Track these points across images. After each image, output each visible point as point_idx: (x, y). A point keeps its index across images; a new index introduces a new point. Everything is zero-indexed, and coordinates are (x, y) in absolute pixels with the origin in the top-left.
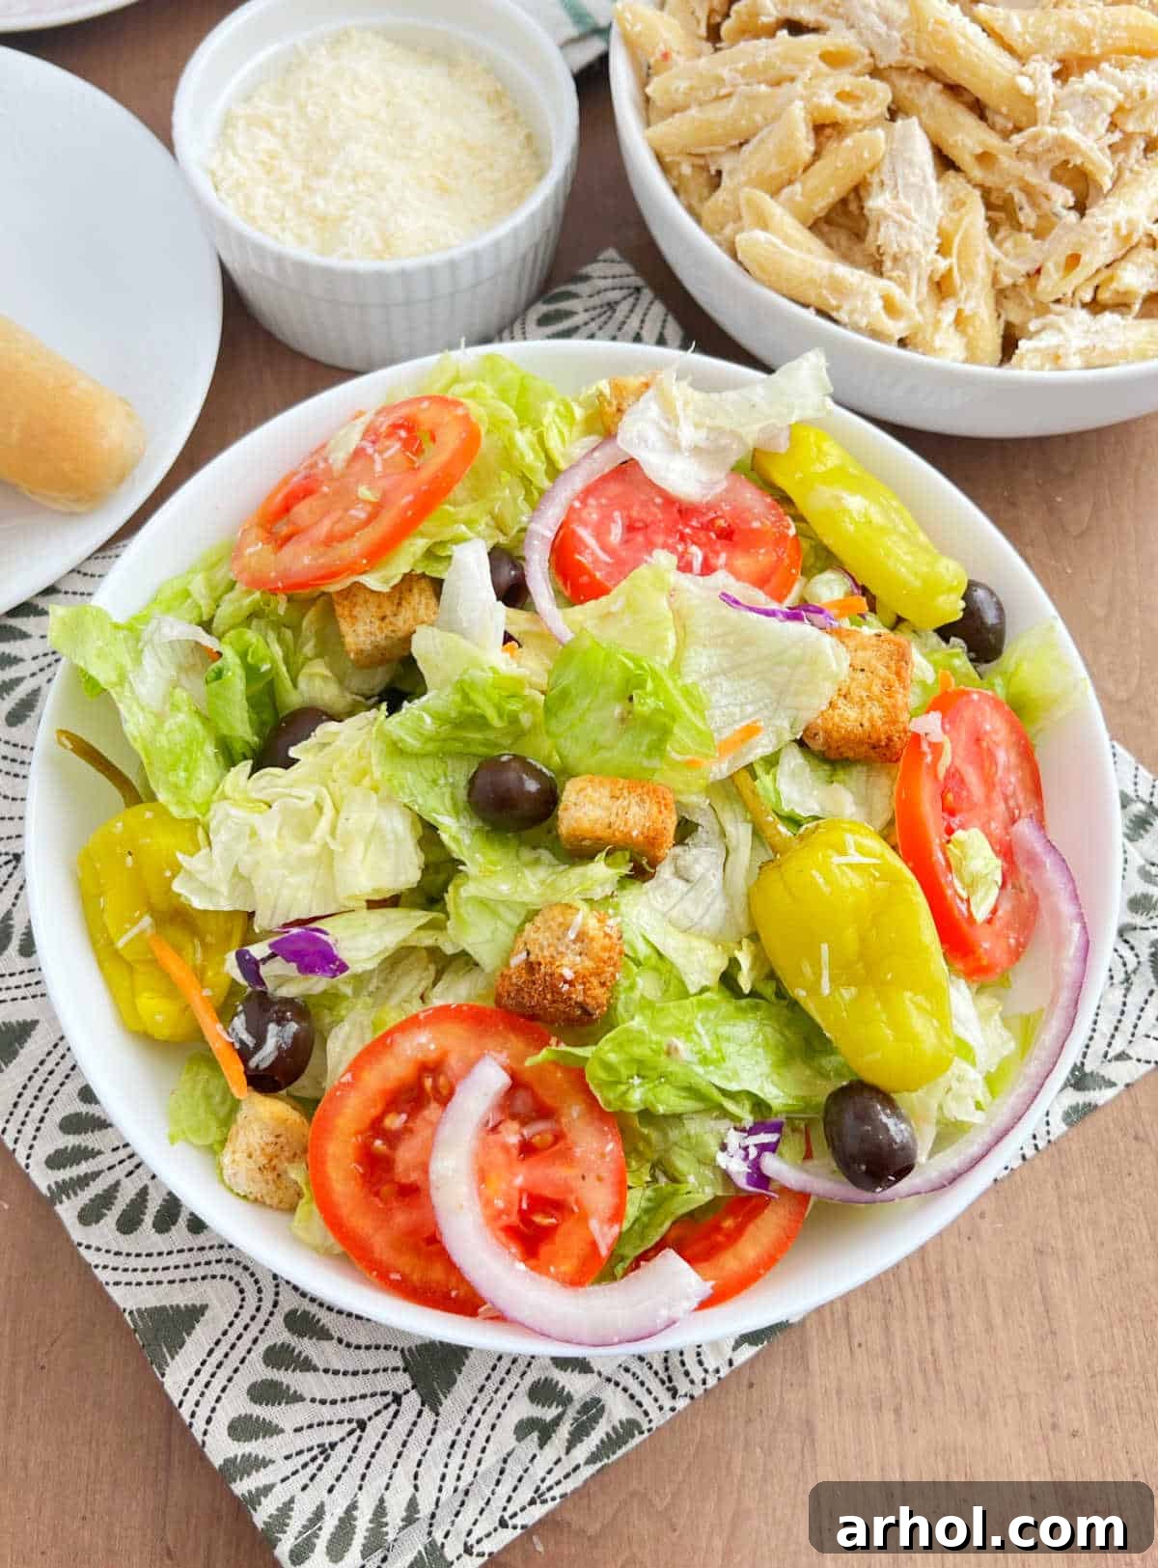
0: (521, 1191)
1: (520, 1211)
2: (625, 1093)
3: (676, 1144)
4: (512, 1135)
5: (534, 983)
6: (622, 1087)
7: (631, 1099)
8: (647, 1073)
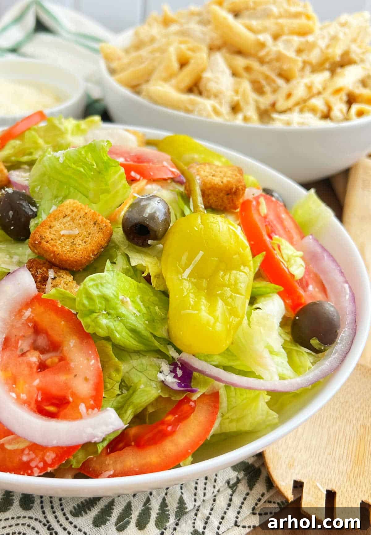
0: (39, 389)
1: (37, 401)
2: (96, 318)
4: (33, 358)
6: (96, 315)
7: (100, 321)
8: (111, 311)
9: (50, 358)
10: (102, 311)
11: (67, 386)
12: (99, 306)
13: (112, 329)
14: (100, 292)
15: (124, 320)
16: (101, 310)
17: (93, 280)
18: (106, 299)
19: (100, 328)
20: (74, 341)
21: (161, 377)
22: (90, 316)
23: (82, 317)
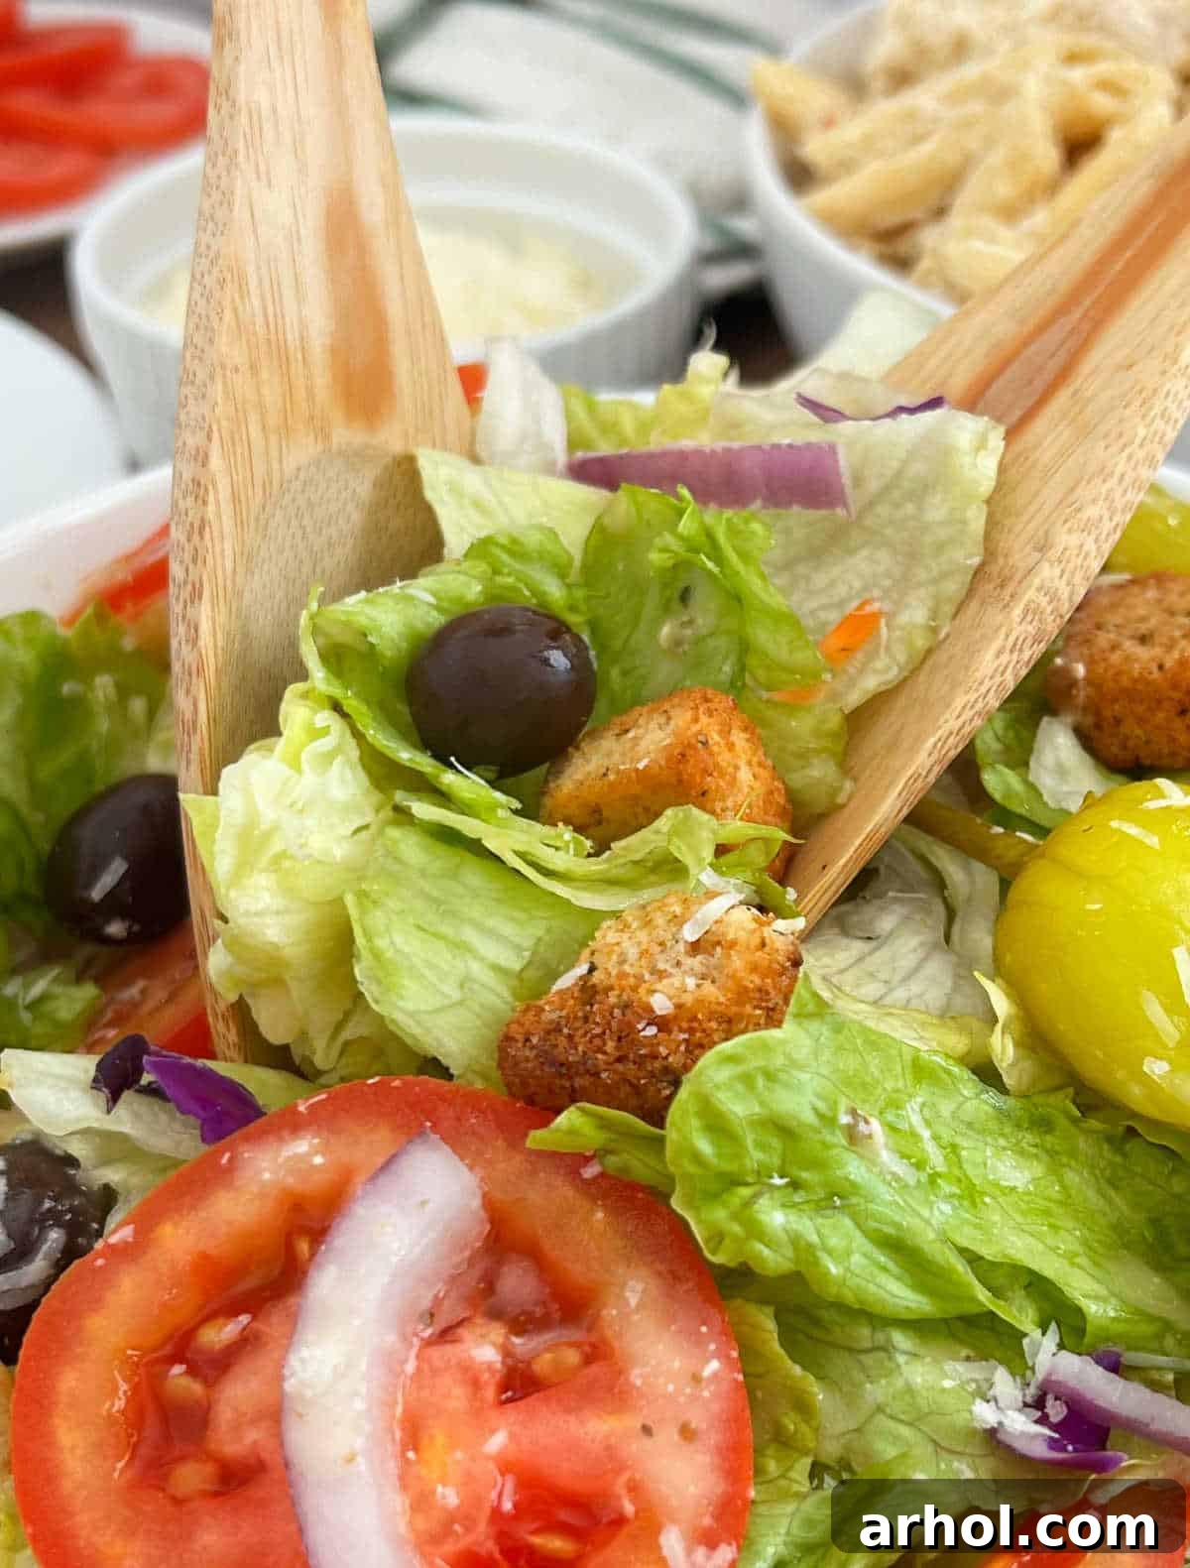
0: (505, 1466)
1: (500, 1513)
2: (748, 1203)
3: (880, 1409)
4: (485, 1349)
5: (586, 1019)
6: (745, 1192)
7: (763, 1217)
8: (804, 1175)
9: (550, 1352)
10: (771, 1177)
11: (612, 1459)
12: (755, 1156)
13: (810, 1245)
14: (762, 1104)
15: (859, 1204)
16: (762, 1174)
17: (731, 1059)
18: (783, 1129)
19: (761, 1241)
20: (640, 1287)
21: (985, 1414)
22: (725, 1196)
23: (690, 1203)
